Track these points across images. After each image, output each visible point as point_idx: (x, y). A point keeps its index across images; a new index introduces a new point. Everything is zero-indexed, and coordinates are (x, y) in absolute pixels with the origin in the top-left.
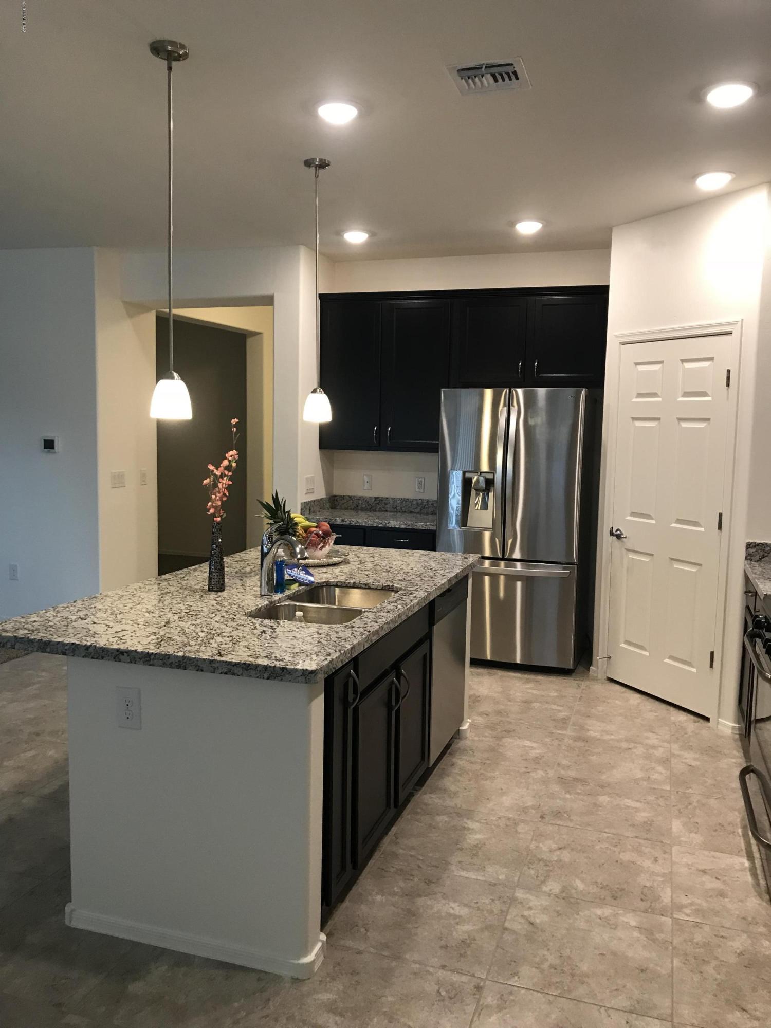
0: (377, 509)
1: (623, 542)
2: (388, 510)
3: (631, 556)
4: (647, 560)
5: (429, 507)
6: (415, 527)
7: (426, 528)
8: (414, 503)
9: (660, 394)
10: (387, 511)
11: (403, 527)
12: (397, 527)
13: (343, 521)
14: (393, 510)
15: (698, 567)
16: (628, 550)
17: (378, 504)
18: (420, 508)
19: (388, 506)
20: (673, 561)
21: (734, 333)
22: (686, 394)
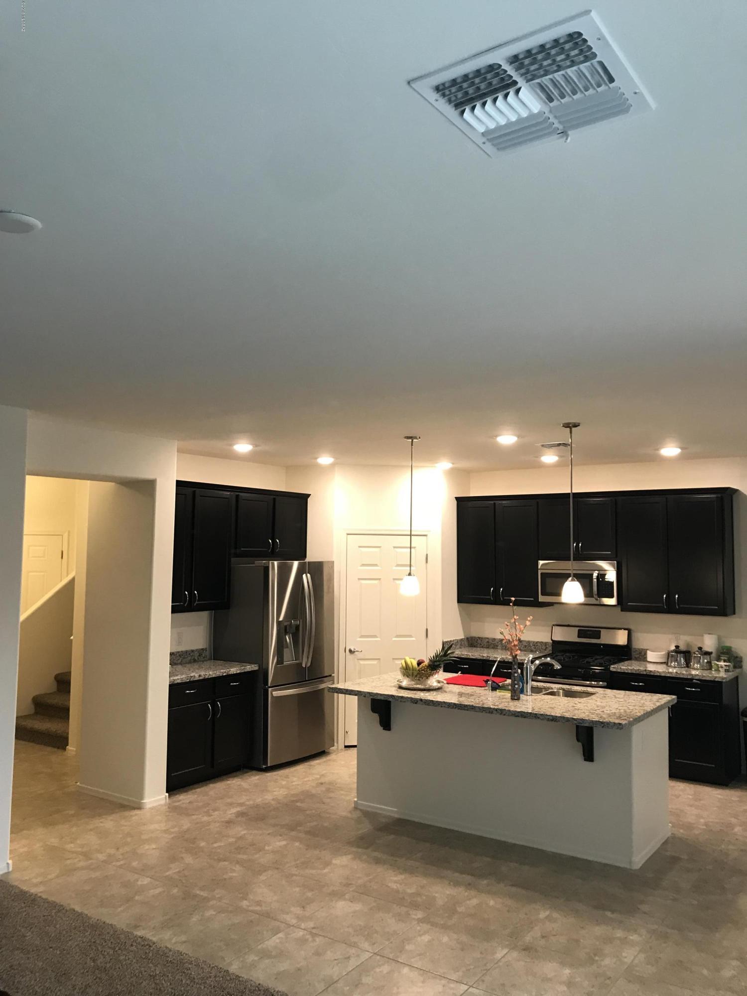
1: (355, 655)
3: (362, 662)
4: (376, 663)
5: (187, 657)
6: (246, 671)
7: (253, 669)
8: (177, 655)
9: (379, 565)
11: (238, 672)
12: (235, 672)
13: (200, 676)
16: (358, 659)
18: (181, 658)
20: (395, 660)
21: (428, 536)
22: (398, 565)
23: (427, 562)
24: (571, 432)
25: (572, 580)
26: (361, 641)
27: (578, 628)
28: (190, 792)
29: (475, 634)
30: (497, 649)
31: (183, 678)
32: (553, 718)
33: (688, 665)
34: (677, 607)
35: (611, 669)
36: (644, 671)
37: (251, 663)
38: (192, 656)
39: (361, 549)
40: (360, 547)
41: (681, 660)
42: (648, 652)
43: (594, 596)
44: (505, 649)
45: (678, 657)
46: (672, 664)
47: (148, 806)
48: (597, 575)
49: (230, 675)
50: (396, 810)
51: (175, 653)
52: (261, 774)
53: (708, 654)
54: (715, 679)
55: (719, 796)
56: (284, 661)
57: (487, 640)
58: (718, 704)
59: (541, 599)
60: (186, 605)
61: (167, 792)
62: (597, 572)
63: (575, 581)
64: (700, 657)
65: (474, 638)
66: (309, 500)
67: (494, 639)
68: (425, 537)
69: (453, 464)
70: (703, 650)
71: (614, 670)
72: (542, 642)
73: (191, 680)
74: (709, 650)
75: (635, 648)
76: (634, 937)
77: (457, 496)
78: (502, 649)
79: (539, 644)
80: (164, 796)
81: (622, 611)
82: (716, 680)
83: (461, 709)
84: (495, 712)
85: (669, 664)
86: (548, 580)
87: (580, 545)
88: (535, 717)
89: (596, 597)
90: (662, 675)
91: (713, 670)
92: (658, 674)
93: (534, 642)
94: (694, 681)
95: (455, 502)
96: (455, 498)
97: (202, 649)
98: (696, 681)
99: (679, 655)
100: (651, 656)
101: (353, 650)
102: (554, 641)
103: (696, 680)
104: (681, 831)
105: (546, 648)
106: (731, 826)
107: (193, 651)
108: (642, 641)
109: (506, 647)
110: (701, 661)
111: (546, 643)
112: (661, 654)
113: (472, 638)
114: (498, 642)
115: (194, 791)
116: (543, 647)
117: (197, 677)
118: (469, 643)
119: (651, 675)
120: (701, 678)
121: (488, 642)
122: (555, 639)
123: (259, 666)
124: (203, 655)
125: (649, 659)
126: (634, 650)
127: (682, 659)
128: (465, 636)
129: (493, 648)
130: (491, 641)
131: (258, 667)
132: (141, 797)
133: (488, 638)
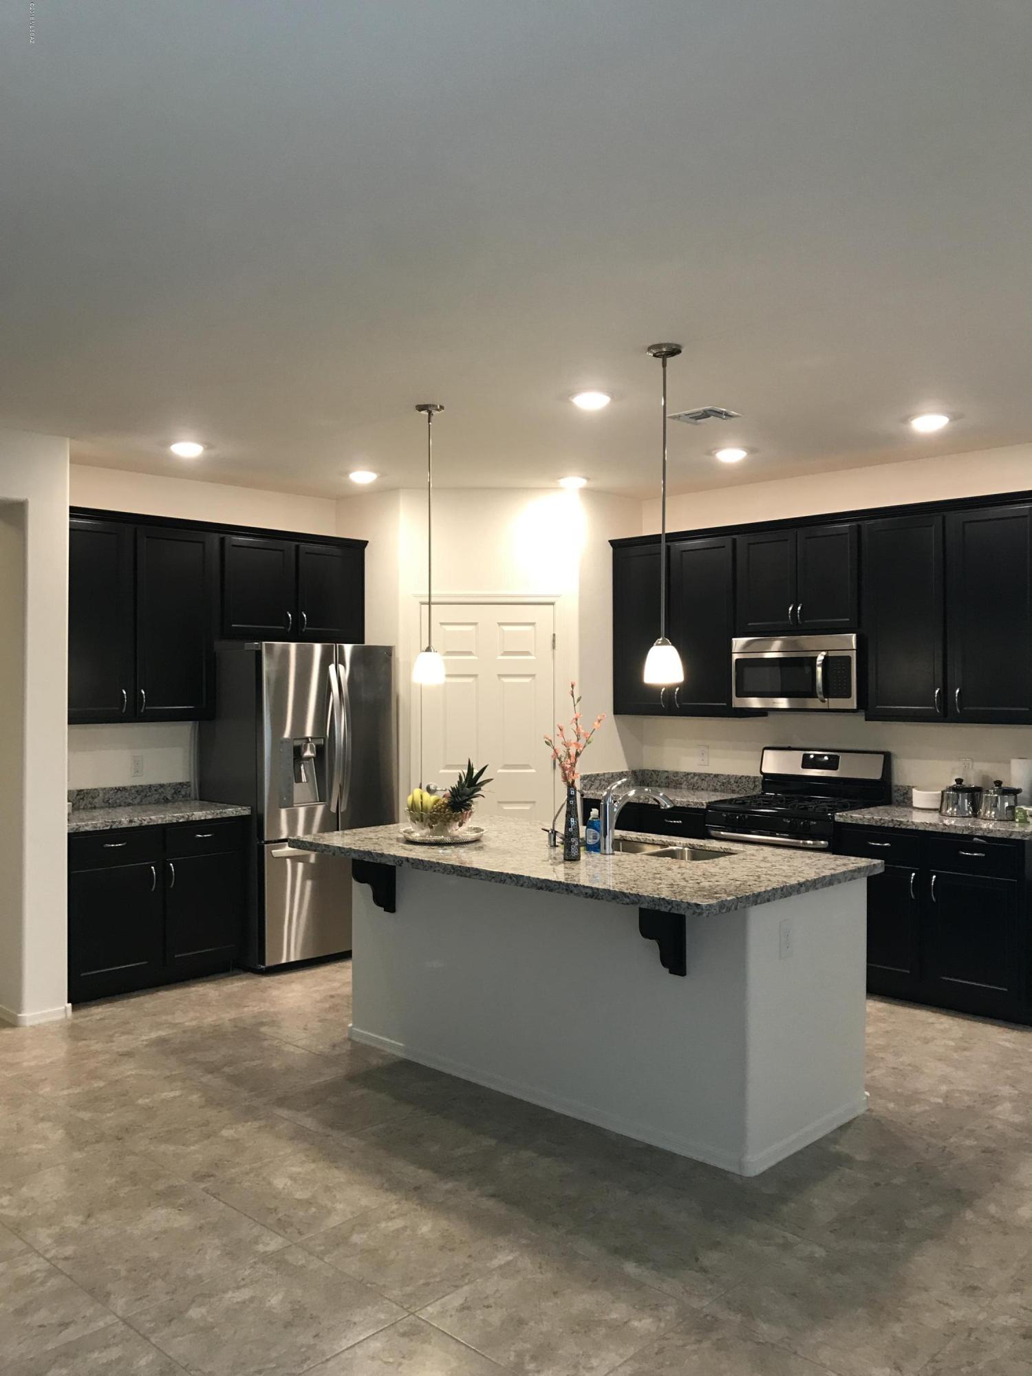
0: (82, 807)
2: (97, 805)
5: (152, 795)
6: (225, 816)
7: (238, 814)
8: (133, 791)
9: (474, 653)
10: (95, 808)
11: (210, 817)
12: (203, 818)
14: (103, 805)
15: (531, 804)
17: (83, 799)
18: (140, 796)
19: (96, 800)
20: (502, 804)
21: (556, 604)
22: (506, 653)
23: (554, 648)
24: (664, 365)
25: (664, 643)
26: (445, 774)
27: (803, 752)
28: (116, 1004)
29: (648, 765)
30: (681, 788)
31: (96, 824)
32: (593, 893)
33: (975, 814)
34: (958, 710)
35: (837, 818)
36: (889, 822)
37: (241, 805)
38: (160, 794)
39: (445, 627)
40: (442, 624)
41: (963, 802)
42: (914, 790)
43: (819, 696)
44: (693, 789)
45: (958, 797)
46: (948, 811)
47: (28, 1023)
48: (823, 658)
49: (192, 821)
50: (401, 1044)
51: (129, 788)
52: (252, 979)
53: (1015, 792)
54: (1010, 835)
55: (1007, 1044)
56: (295, 802)
57: (666, 774)
58: (1016, 881)
59: (737, 702)
60: (124, 711)
61: (69, 1002)
62: (824, 653)
63: (667, 644)
64: (997, 798)
65: (647, 772)
66: (367, 550)
67: (677, 773)
68: (552, 606)
69: (588, 479)
70: (1002, 785)
71: (841, 820)
72: (749, 777)
73: (113, 827)
74: (1016, 786)
75: (896, 786)
76: (644, 1324)
77: (610, 539)
78: (688, 789)
79: (744, 780)
80: (64, 1008)
81: (866, 720)
82: (1013, 837)
83: (462, 876)
84: (508, 881)
85: (944, 811)
86: (748, 671)
87: (799, 608)
88: (567, 890)
89: (821, 696)
90: (920, 829)
91: (1017, 820)
92: (914, 827)
93: (736, 777)
94: (975, 839)
95: (611, 549)
96: (610, 541)
97: (180, 784)
98: (978, 839)
99: (960, 795)
100: (920, 798)
101: (432, 787)
102: (766, 775)
103: (978, 837)
104: (891, 1105)
105: (755, 786)
106: (991, 1100)
107: (162, 786)
108: (907, 771)
109: (694, 786)
110: (999, 806)
111: (755, 778)
112: (935, 795)
113: (643, 772)
114: (682, 778)
115: (125, 1001)
116: (750, 786)
117: (126, 822)
118: (637, 778)
119: (901, 829)
120: (986, 834)
121: (667, 777)
122: (765, 770)
123: (252, 810)
124: (183, 793)
125: (915, 805)
126: (895, 789)
127: (966, 800)
128: (629, 769)
129: (675, 787)
130: (671, 776)
131: (250, 811)
132: (18, 1007)
133: (667, 772)
